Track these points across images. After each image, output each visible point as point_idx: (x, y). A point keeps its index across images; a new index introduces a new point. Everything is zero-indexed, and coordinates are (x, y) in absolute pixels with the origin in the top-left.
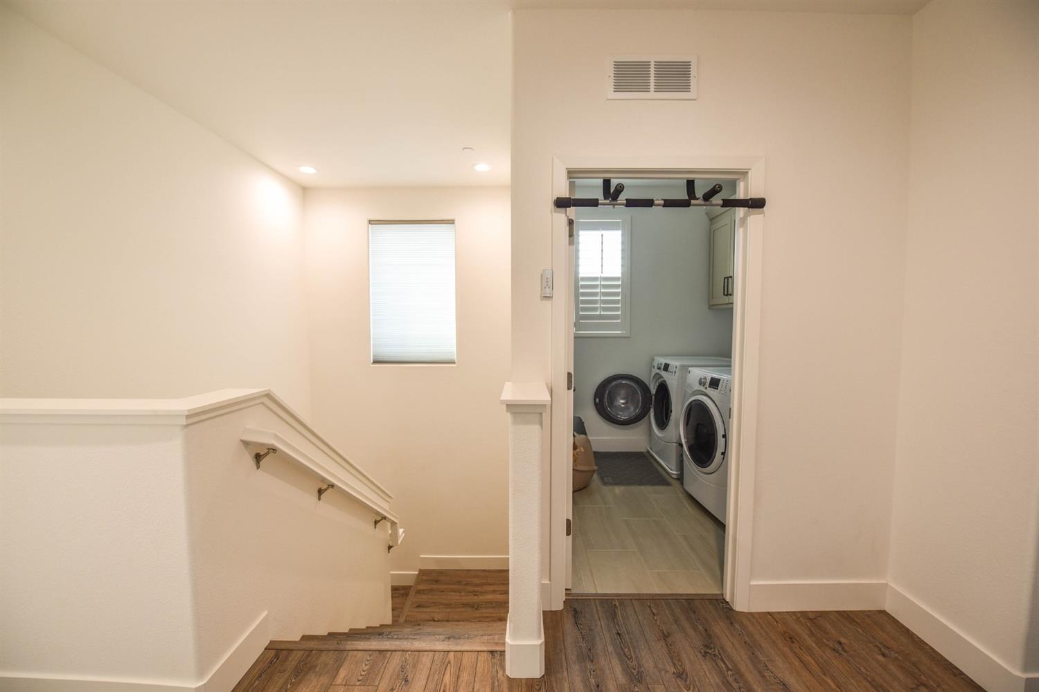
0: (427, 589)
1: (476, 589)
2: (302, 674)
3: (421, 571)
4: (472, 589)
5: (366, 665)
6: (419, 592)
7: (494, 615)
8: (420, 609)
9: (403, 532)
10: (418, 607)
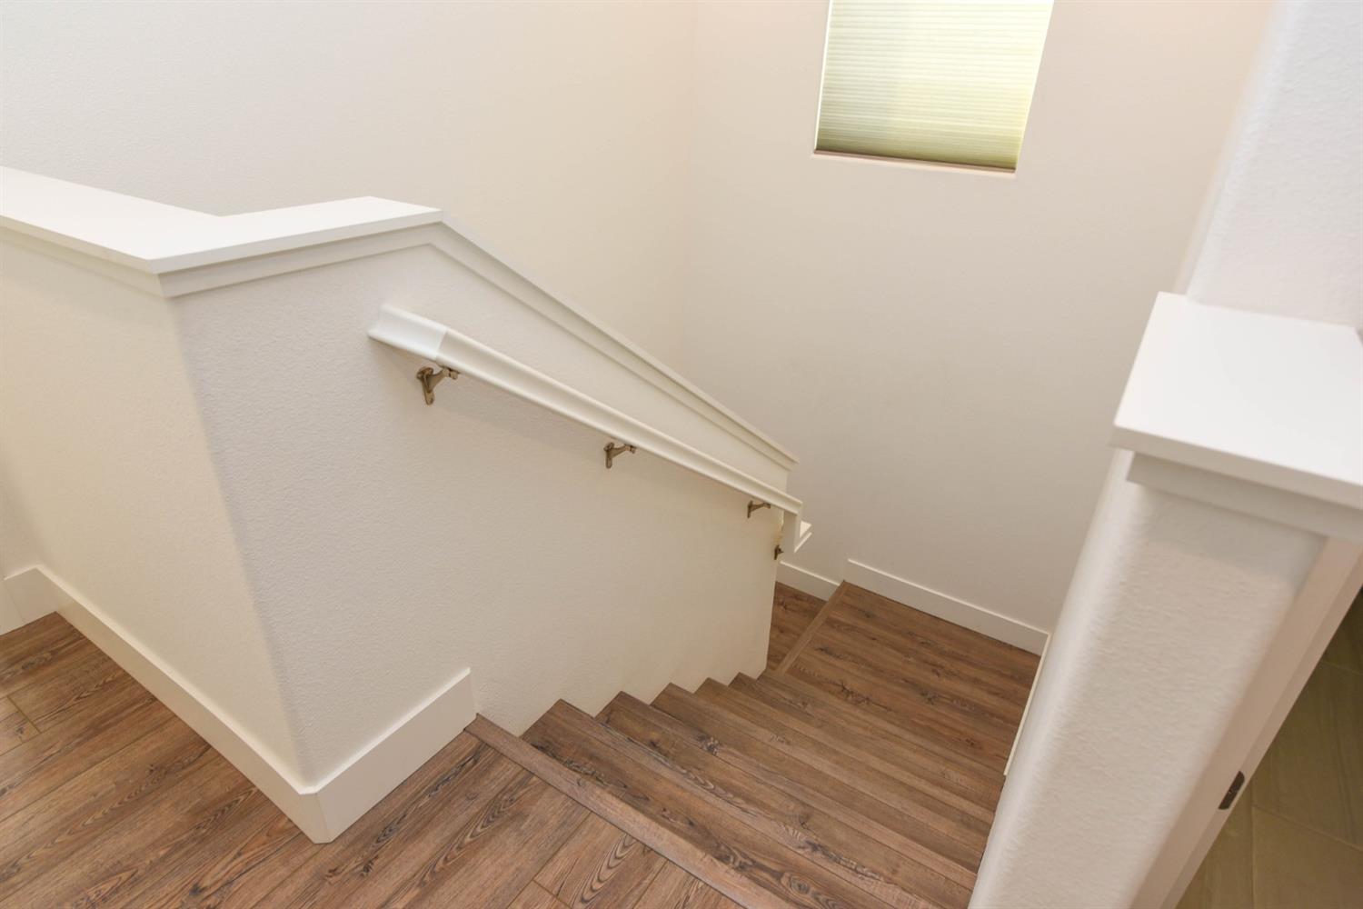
0: (848, 625)
1: (940, 661)
2: (497, 823)
3: (844, 584)
4: (932, 657)
5: (609, 867)
6: (830, 623)
7: (962, 729)
8: (824, 657)
9: (809, 530)
10: (822, 650)
